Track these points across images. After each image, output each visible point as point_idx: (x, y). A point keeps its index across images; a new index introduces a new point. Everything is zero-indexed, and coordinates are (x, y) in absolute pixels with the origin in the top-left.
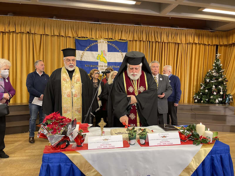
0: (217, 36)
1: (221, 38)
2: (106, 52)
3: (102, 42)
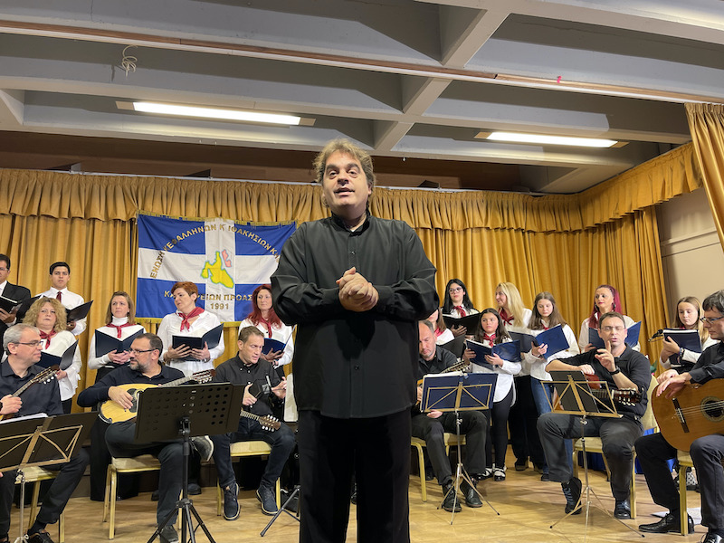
0: (553, 210)
1: (562, 212)
2: (230, 254)
3: (218, 227)
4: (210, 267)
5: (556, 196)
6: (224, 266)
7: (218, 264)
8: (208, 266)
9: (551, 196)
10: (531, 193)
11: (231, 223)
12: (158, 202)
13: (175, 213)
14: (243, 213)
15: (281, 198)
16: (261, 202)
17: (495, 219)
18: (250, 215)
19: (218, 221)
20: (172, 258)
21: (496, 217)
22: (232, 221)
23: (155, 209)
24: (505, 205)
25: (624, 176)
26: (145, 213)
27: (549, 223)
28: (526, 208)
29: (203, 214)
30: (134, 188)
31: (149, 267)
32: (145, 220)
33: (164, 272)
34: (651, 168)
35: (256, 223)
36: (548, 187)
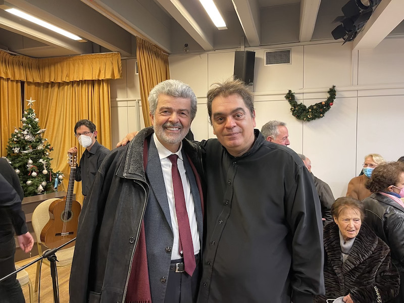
0: (21, 64)
1: (28, 68)
5: (25, 57)
9: (21, 56)
10: (9, 52)
25: (74, 58)
34: (92, 58)
36: (22, 51)
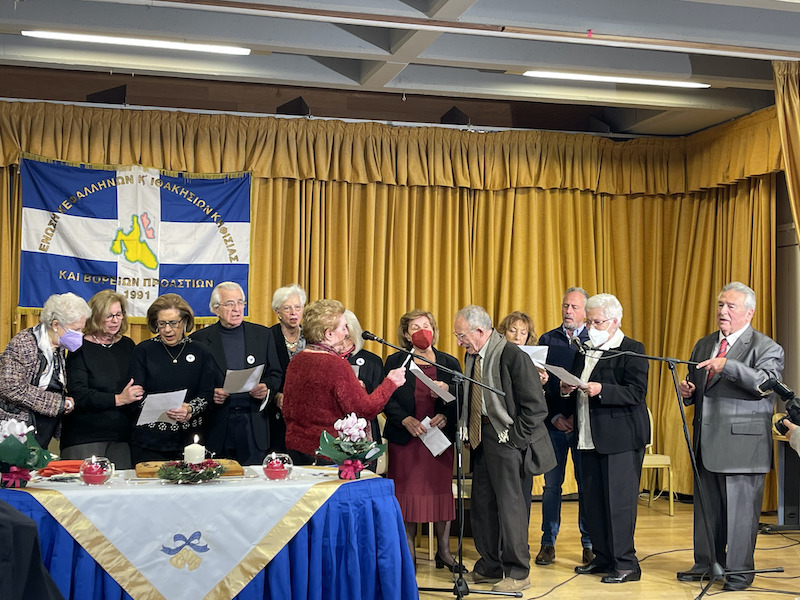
1: (658, 165)
2: (152, 220)
3: (135, 179)
4: (124, 237)
5: (652, 139)
6: (144, 237)
7: (135, 234)
8: (121, 236)
10: (612, 135)
11: (154, 173)
12: (49, 140)
13: (75, 158)
14: (172, 158)
15: (229, 137)
16: (199, 141)
17: (552, 175)
18: (183, 163)
19: (136, 171)
20: (70, 223)
21: (554, 171)
22: (157, 171)
23: (45, 151)
24: (570, 153)
25: (741, 123)
26: (30, 157)
27: (635, 181)
28: (601, 158)
29: (114, 159)
30: (16, 119)
31: (37, 236)
32: (30, 165)
33: (58, 242)
35: (191, 174)
36: (636, 127)
